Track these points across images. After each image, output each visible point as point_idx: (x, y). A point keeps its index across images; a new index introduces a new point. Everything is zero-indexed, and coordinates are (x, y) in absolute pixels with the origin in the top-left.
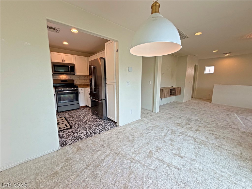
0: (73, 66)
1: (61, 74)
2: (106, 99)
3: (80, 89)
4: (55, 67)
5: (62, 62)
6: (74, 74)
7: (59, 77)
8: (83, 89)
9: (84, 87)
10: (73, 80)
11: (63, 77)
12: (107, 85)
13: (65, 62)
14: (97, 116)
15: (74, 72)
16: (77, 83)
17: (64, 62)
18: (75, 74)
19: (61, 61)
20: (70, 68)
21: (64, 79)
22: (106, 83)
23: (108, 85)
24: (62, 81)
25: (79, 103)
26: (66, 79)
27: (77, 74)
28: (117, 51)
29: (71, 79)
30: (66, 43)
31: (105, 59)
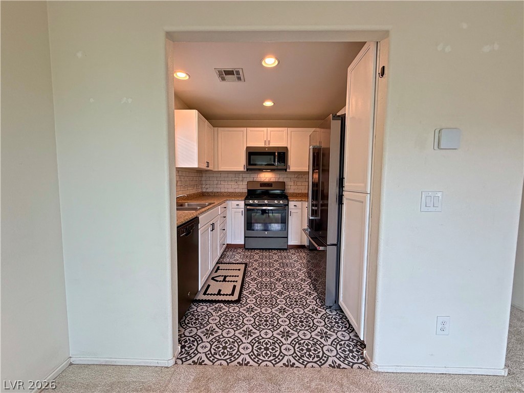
0: (284, 153)
1: (261, 170)
2: (338, 245)
3: (292, 204)
4: (252, 156)
5: (264, 146)
6: (286, 170)
7: (259, 176)
8: (299, 204)
9: (302, 200)
10: (284, 183)
11: (267, 176)
12: (345, 201)
13: (270, 146)
14: (314, 286)
16: (291, 188)
17: (268, 146)
18: (288, 170)
19: (262, 145)
20: (276, 157)
21: (267, 180)
22: (342, 195)
23: (347, 199)
24: (263, 184)
25: (287, 237)
27: (291, 170)
28: (383, 74)
29: (281, 180)
30: (268, 104)
31: (345, 117)
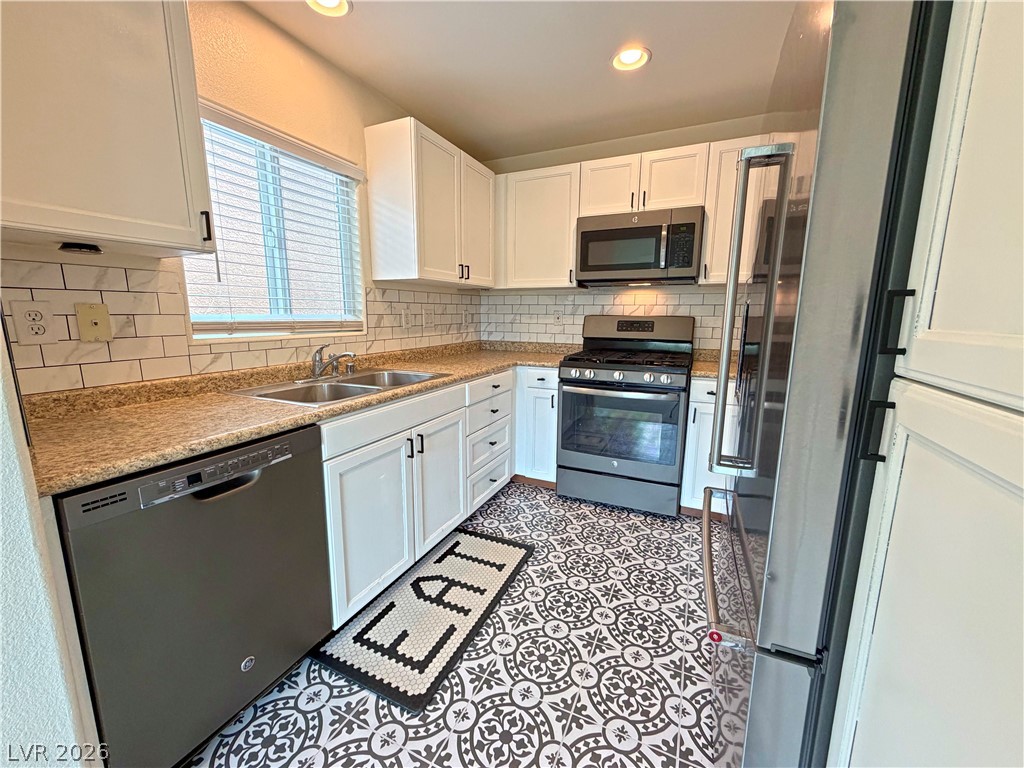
15: (689, 264)
26: (651, 315)
